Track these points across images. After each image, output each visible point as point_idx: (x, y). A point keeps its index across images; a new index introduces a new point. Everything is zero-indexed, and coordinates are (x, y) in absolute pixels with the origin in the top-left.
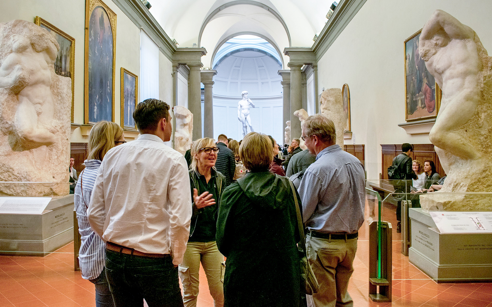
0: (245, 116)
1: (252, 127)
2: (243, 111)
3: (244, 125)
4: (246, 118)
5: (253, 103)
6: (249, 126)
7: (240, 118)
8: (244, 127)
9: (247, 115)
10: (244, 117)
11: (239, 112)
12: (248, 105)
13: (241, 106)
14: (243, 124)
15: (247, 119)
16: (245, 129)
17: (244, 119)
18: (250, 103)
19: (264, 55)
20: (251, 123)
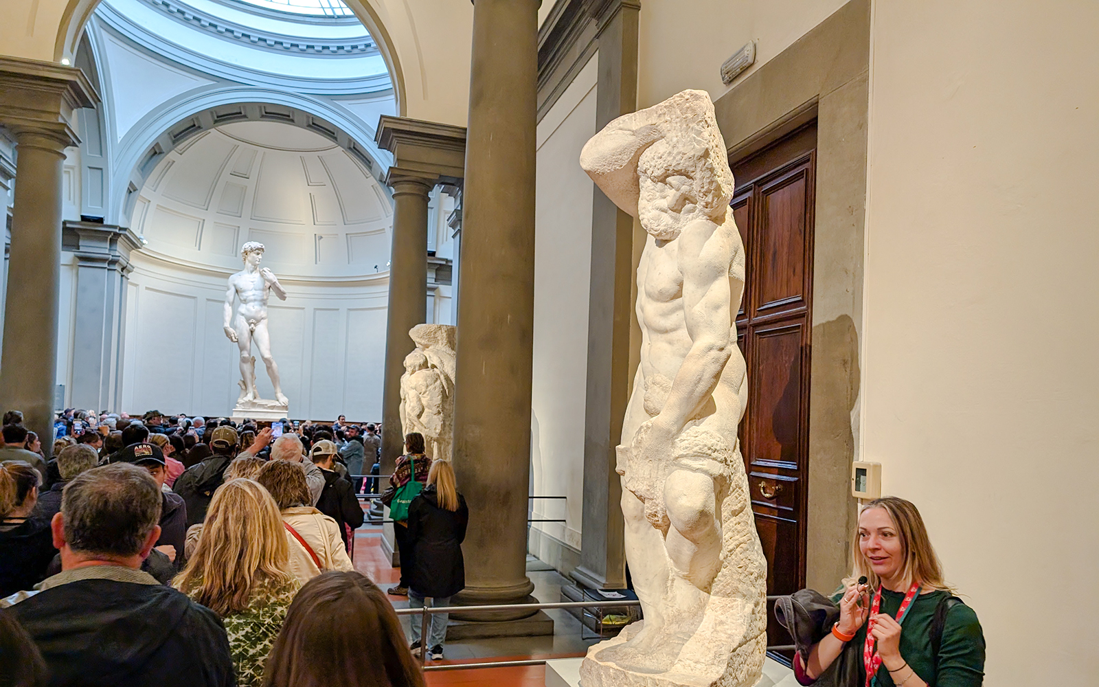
0: (250, 324)
1: (271, 363)
2: (243, 309)
3: (246, 354)
4: (252, 332)
5: (278, 285)
6: (263, 357)
7: (231, 330)
8: (244, 360)
9: (258, 321)
10: (245, 327)
11: (228, 309)
12: (263, 290)
13: (237, 291)
14: (242, 349)
15: (255, 334)
16: (247, 367)
17: (246, 334)
18: (268, 284)
19: (325, 141)
20: (270, 350)
